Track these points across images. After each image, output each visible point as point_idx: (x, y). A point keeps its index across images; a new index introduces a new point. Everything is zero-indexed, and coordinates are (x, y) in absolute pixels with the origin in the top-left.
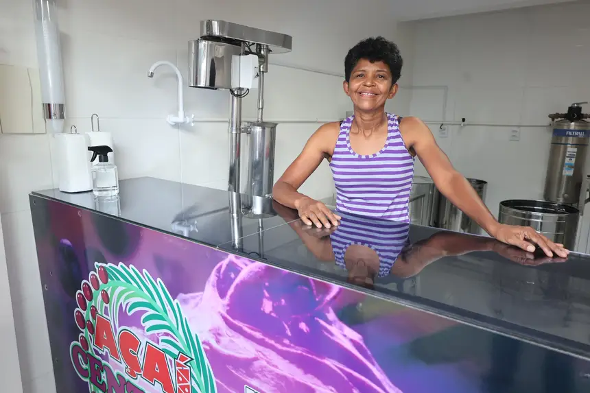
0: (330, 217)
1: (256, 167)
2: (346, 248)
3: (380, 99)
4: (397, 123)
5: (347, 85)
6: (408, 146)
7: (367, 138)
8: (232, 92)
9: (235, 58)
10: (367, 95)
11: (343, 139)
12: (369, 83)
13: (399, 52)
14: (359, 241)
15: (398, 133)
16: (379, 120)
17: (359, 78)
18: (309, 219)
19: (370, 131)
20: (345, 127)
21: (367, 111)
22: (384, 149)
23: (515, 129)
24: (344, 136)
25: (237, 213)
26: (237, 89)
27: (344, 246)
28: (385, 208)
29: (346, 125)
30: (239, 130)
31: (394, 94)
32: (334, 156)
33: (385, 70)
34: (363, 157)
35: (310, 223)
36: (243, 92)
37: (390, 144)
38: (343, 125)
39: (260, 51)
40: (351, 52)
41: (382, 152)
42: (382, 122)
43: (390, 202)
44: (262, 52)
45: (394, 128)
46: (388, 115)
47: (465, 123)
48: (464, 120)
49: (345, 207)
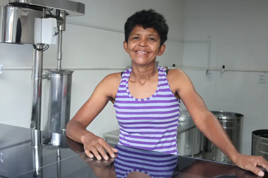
0: (109, 150)
1: (55, 107)
2: (127, 174)
3: (151, 56)
4: (165, 74)
5: (126, 44)
6: (174, 92)
7: (142, 85)
8: (35, 47)
9: (38, 20)
10: (141, 53)
11: (124, 86)
12: (142, 44)
13: (165, 21)
14: (138, 168)
15: (166, 82)
16: (151, 72)
17: (135, 40)
18: (91, 152)
19: (144, 80)
20: (125, 77)
21: (142, 65)
22: (155, 94)
23: (263, 74)
24: (124, 84)
25: (38, 145)
26: (38, 44)
27: (125, 173)
28: (157, 141)
29: (126, 75)
30: (41, 77)
31: (162, 53)
32: (116, 99)
33: (155, 34)
34: (139, 100)
35: (92, 156)
36: (44, 47)
37: (160, 90)
38: (123, 75)
39: (59, 14)
40: (129, 19)
41: (154, 96)
42: (154, 73)
43: (160, 136)
44: (61, 15)
45: (163, 77)
46: (158, 68)
47: (225, 69)
48: (224, 67)
49: (126, 140)
